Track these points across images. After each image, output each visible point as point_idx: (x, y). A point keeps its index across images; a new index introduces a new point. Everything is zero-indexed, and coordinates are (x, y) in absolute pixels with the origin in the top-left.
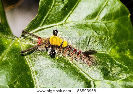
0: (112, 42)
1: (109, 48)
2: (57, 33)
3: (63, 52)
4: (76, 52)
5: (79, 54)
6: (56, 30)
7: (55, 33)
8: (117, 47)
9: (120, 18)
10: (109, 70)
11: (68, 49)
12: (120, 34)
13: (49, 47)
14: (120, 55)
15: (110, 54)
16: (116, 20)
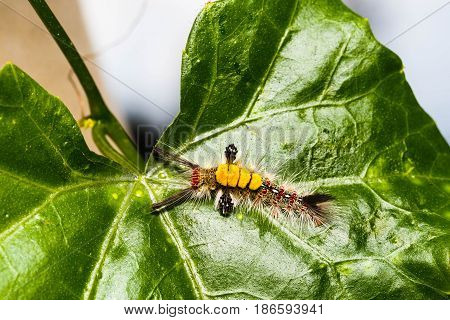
0: (367, 149)
1: (362, 167)
2: (235, 154)
3: (253, 198)
4: (284, 197)
5: (292, 202)
6: (232, 146)
7: (231, 153)
8: (381, 161)
9: (381, 82)
10: (368, 229)
11: (265, 192)
12: (384, 124)
13: (217, 189)
14: (390, 181)
15: (366, 182)
16: (373, 90)
